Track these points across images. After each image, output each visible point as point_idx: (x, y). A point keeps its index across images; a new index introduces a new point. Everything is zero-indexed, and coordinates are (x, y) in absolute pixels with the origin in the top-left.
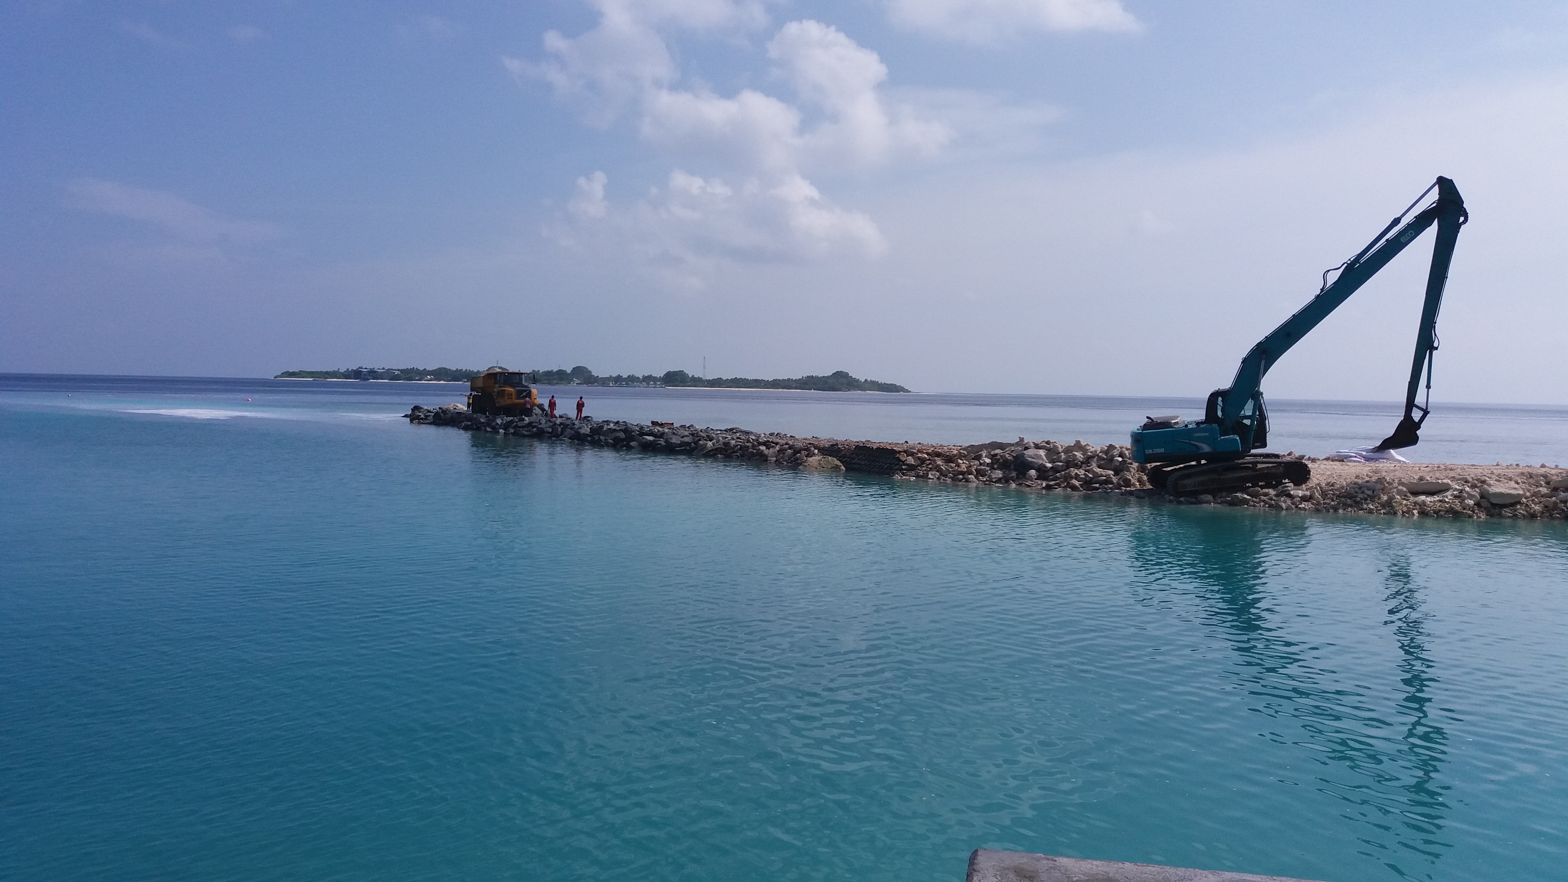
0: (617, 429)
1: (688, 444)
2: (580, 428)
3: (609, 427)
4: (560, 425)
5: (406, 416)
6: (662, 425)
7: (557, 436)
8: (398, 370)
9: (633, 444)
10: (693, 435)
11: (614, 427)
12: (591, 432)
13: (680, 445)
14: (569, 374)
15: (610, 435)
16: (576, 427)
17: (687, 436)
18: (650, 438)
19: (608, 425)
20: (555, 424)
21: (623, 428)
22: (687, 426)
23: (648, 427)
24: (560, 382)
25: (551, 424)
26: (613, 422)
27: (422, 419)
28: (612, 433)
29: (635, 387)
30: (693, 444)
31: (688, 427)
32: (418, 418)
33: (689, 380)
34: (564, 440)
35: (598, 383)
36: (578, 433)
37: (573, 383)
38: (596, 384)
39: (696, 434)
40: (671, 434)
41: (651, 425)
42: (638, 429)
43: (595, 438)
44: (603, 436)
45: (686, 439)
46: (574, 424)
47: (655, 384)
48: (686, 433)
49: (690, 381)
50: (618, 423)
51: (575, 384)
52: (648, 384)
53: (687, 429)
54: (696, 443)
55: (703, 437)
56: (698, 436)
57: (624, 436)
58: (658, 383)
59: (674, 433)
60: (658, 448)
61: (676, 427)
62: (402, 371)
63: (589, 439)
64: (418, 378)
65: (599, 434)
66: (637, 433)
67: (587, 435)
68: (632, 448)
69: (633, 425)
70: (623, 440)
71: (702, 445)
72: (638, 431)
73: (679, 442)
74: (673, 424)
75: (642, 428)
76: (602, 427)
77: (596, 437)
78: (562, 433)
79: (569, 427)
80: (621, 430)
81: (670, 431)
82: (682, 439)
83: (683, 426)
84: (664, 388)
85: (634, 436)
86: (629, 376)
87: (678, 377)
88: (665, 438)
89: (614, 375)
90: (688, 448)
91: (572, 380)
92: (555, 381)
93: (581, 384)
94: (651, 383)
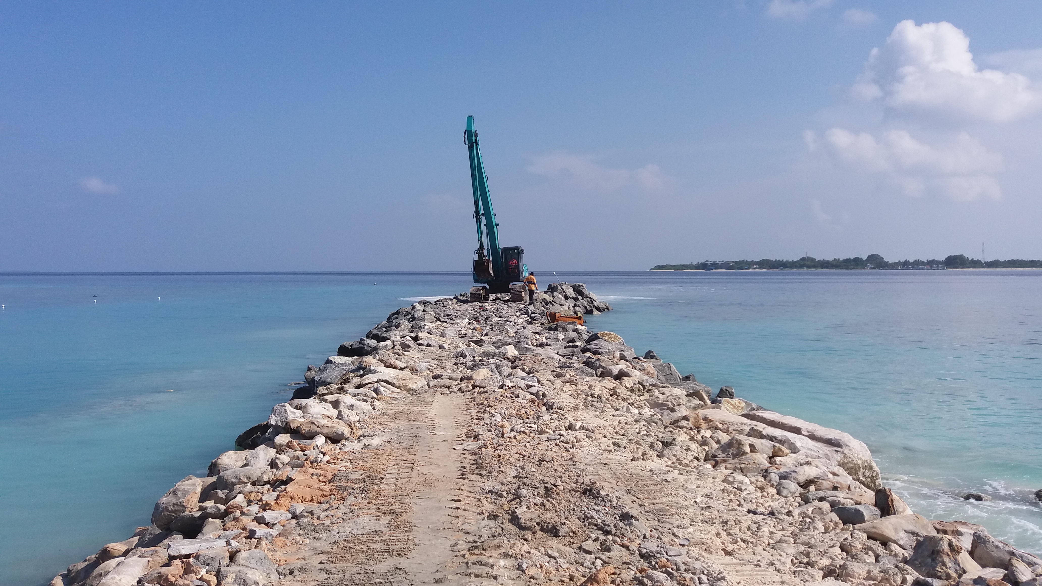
29: (920, 269)
33: (968, 262)
35: (887, 267)
47: (938, 266)
49: (970, 263)
51: (869, 269)
52: (931, 266)
58: (940, 266)
64: (747, 267)
84: (946, 269)
86: (915, 261)
87: (958, 261)
89: (903, 260)
91: (866, 265)
92: (852, 267)
93: (874, 268)
94: (935, 266)
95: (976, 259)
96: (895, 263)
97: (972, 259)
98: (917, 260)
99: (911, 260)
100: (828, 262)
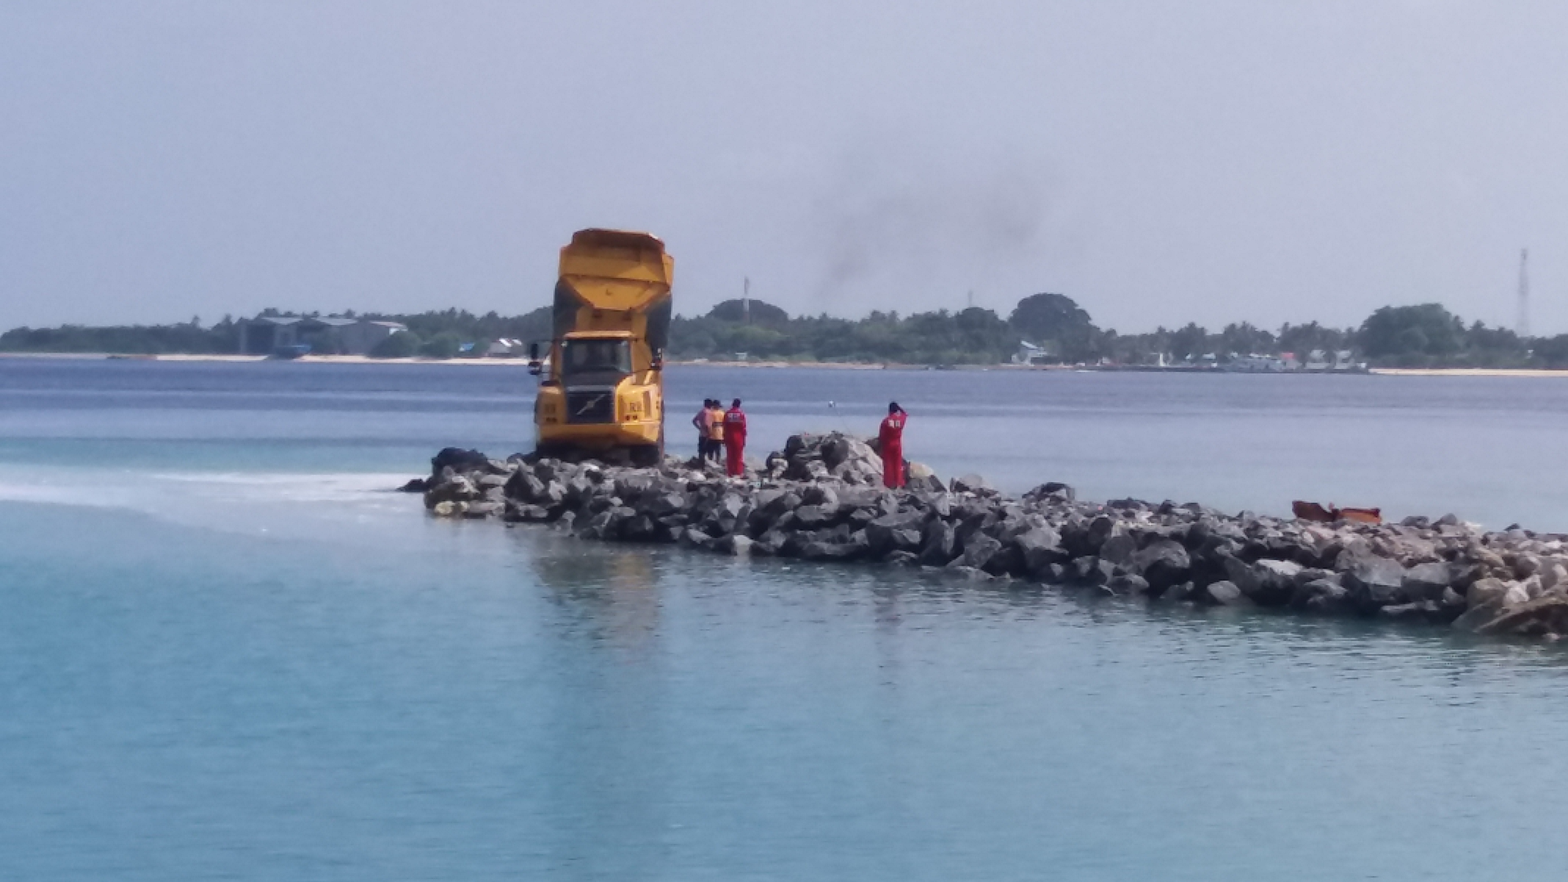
0: (1162, 530)
1: (1432, 591)
2: (1024, 529)
3: (1132, 526)
4: (950, 519)
5: (414, 486)
6: (1333, 517)
7: (940, 559)
8: (399, 319)
9: (1221, 589)
10: (1450, 555)
11: (1152, 527)
12: (1064, 543)
13: (1402, 595)
14: (1003, 326)
15: (1133, 554)
16: (1010, 523)
17: (1428, 560)
18: (1287, 568)
19: (1130, 516)
20: (934, 514)
21: (1184, 527)
22: (1431, 522)
23: (1279, 524)
24: (968, 355)
25: (920, 515)
26: (1150, 507)
27: (466, 497)
28: (1141, 547)
29: (1252, 370)
30: (1450, 591)
31: (1436, 527)
32: (454, 493)
33: (1460, 341)
34: (965, 576)
35: (1110, 356)
36: (1017, 549)
37: (1022, 359)
38: (1106, 361)
39: (1465, 550)
40: (1365, 551)
41: (1292, 516)
42: (1240, 533)
43: (1075, 567)
44: (1110, 559)
45: (1426, 573)
46: (1002, 515)
47: (1330, 357)
48: (1426, 548)
49: (1468, 345)
50: (1166, 509)
51: (1027, 363)
52: (1303, 358)
53: (1430, 534)
54: (1463, 587)
55: (1492, 564)
56: (1469, 561)
57: (1188, 561)
58: (1343, 354)
59: (1377, 550)
60: (1316, 604)
61: (1389, 527)
62: (413, 322)
63: (1057, 569)
64: (469, 346)
65: (1095, 552)
66: (1237, 546)
67: (1049, 556)
68: (1214, 602)
69: (1221, 518)
70: (1181, 575)
71: (1486, 596)
72: (1239, 540)
73: (1397, 583)
74: (1375, 513)
75: (1254, 528)
76: (1103, 526)
77: (1084, 564)
78: (959, 549)
79: (985, 524)
80: (1176, 537)
81: (1364, 539)
82: (1411, 574)
83: (1415, 523)
84: (1365, 372)
85: (1223, 558)
86: (1231, 330)
87: (1418, 331)
88: (1344, 565)
89: (1175, 325)
90: (1431, 606)
91: (1016, 348)
92: (954, 353)
93: (1047, 360)
94: (1316, 353)
95: (1490, 325)
96: (1144, 337)
97: (1478, 325)
98: (1239, 324)
99: (1215, 327)
100: (844, 329)
